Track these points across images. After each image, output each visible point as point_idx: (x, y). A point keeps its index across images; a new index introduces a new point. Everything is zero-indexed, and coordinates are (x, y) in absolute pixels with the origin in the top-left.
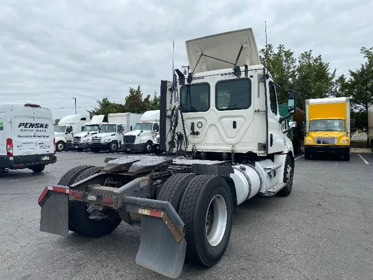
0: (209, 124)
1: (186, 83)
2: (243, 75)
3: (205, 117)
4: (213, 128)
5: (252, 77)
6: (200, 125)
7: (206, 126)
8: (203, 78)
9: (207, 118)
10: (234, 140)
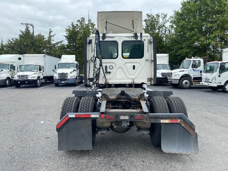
0: (117, 67)
1: (101, 40)
2: (139, 39)
3: (115, 62)
4: (120, 69)
5: (144, 40)
6: (111, 67)
7: (115, 68)
8: (113, 37)
9: (116, 63)
10: (133, 76)
